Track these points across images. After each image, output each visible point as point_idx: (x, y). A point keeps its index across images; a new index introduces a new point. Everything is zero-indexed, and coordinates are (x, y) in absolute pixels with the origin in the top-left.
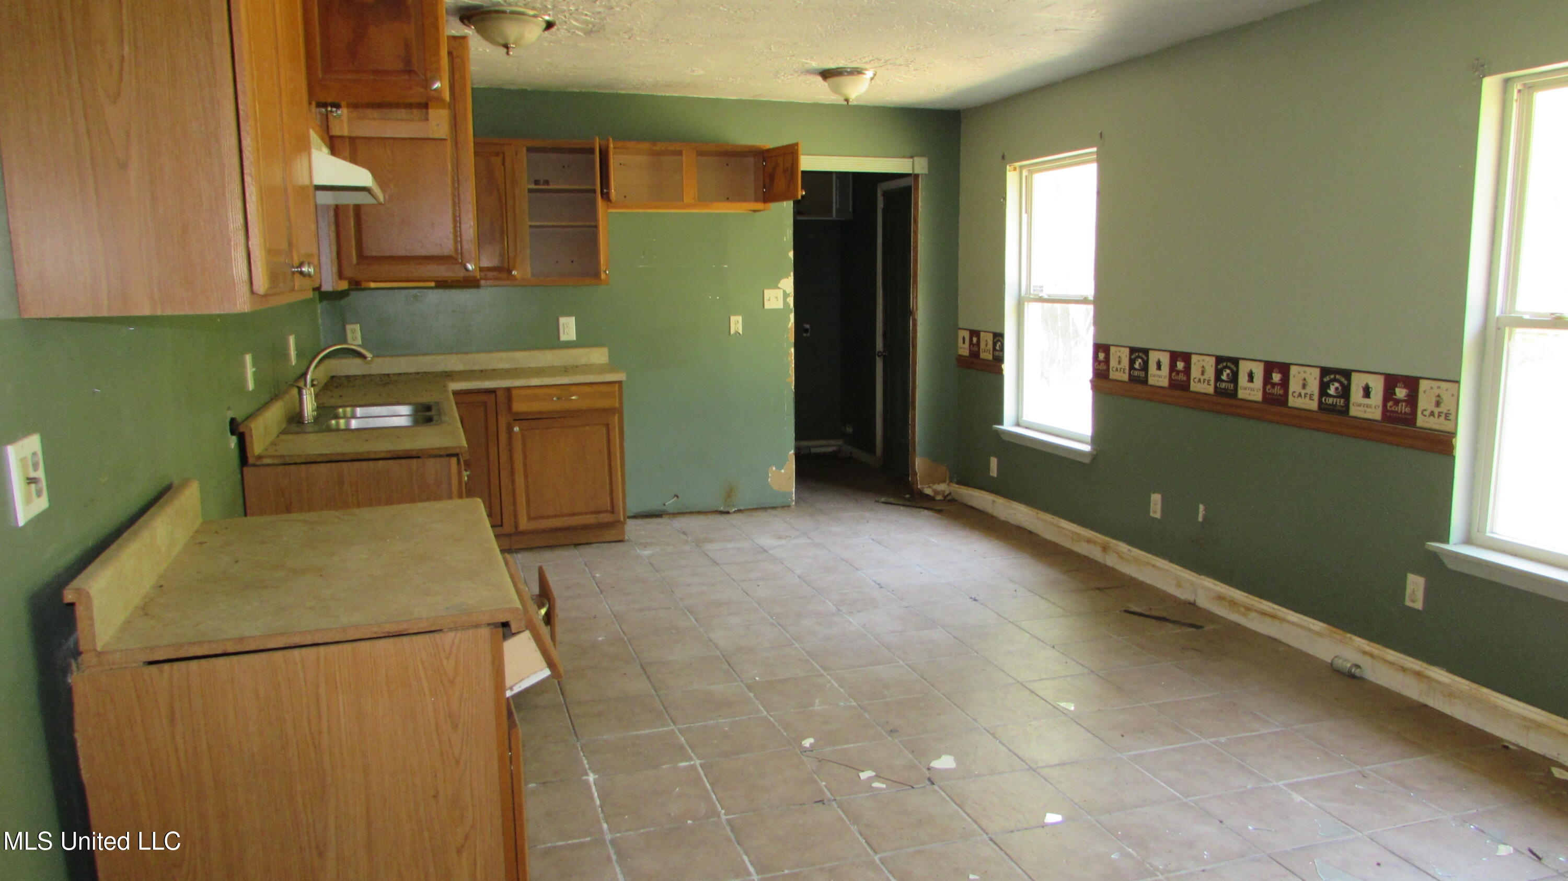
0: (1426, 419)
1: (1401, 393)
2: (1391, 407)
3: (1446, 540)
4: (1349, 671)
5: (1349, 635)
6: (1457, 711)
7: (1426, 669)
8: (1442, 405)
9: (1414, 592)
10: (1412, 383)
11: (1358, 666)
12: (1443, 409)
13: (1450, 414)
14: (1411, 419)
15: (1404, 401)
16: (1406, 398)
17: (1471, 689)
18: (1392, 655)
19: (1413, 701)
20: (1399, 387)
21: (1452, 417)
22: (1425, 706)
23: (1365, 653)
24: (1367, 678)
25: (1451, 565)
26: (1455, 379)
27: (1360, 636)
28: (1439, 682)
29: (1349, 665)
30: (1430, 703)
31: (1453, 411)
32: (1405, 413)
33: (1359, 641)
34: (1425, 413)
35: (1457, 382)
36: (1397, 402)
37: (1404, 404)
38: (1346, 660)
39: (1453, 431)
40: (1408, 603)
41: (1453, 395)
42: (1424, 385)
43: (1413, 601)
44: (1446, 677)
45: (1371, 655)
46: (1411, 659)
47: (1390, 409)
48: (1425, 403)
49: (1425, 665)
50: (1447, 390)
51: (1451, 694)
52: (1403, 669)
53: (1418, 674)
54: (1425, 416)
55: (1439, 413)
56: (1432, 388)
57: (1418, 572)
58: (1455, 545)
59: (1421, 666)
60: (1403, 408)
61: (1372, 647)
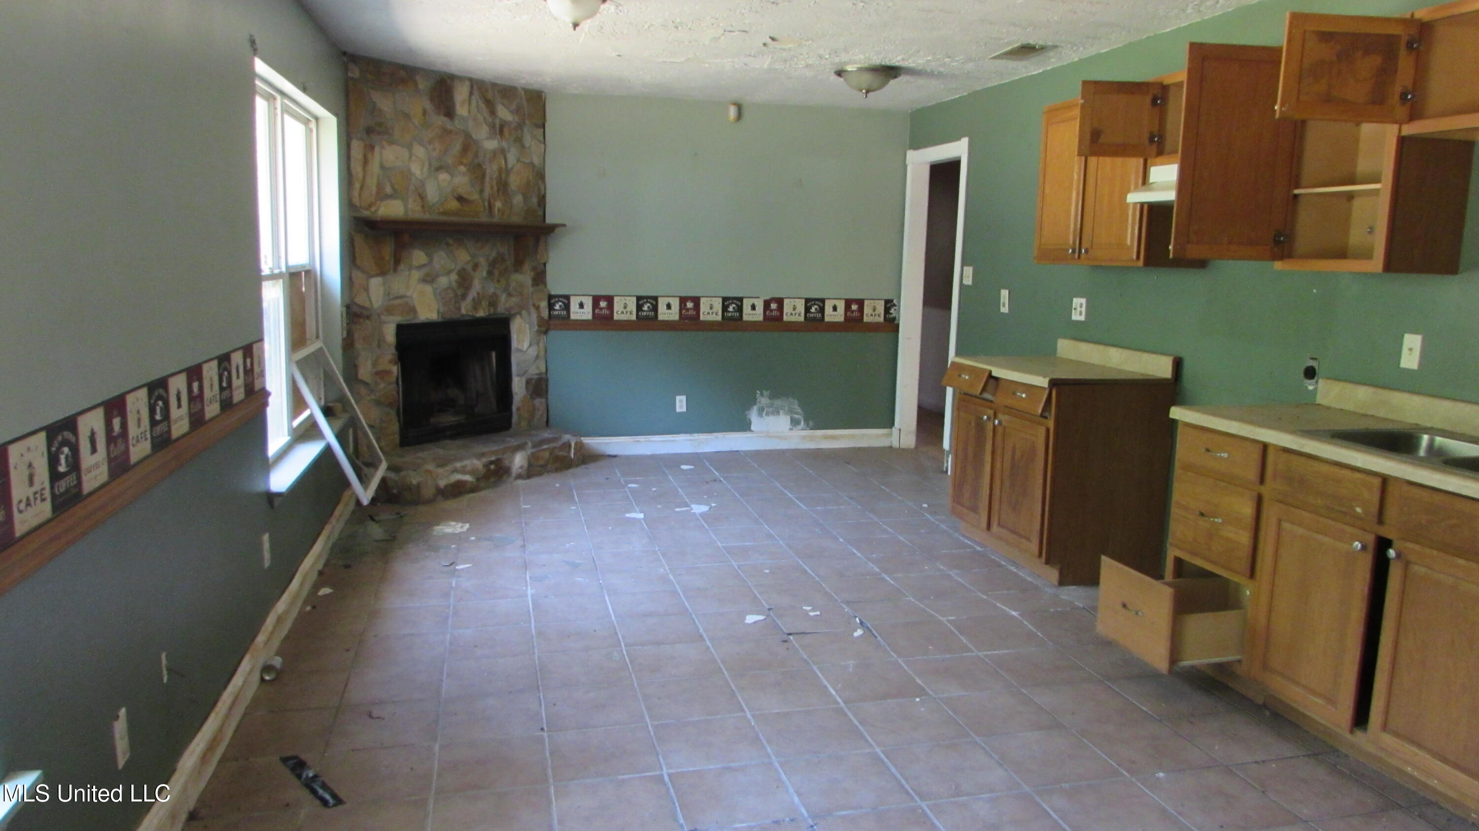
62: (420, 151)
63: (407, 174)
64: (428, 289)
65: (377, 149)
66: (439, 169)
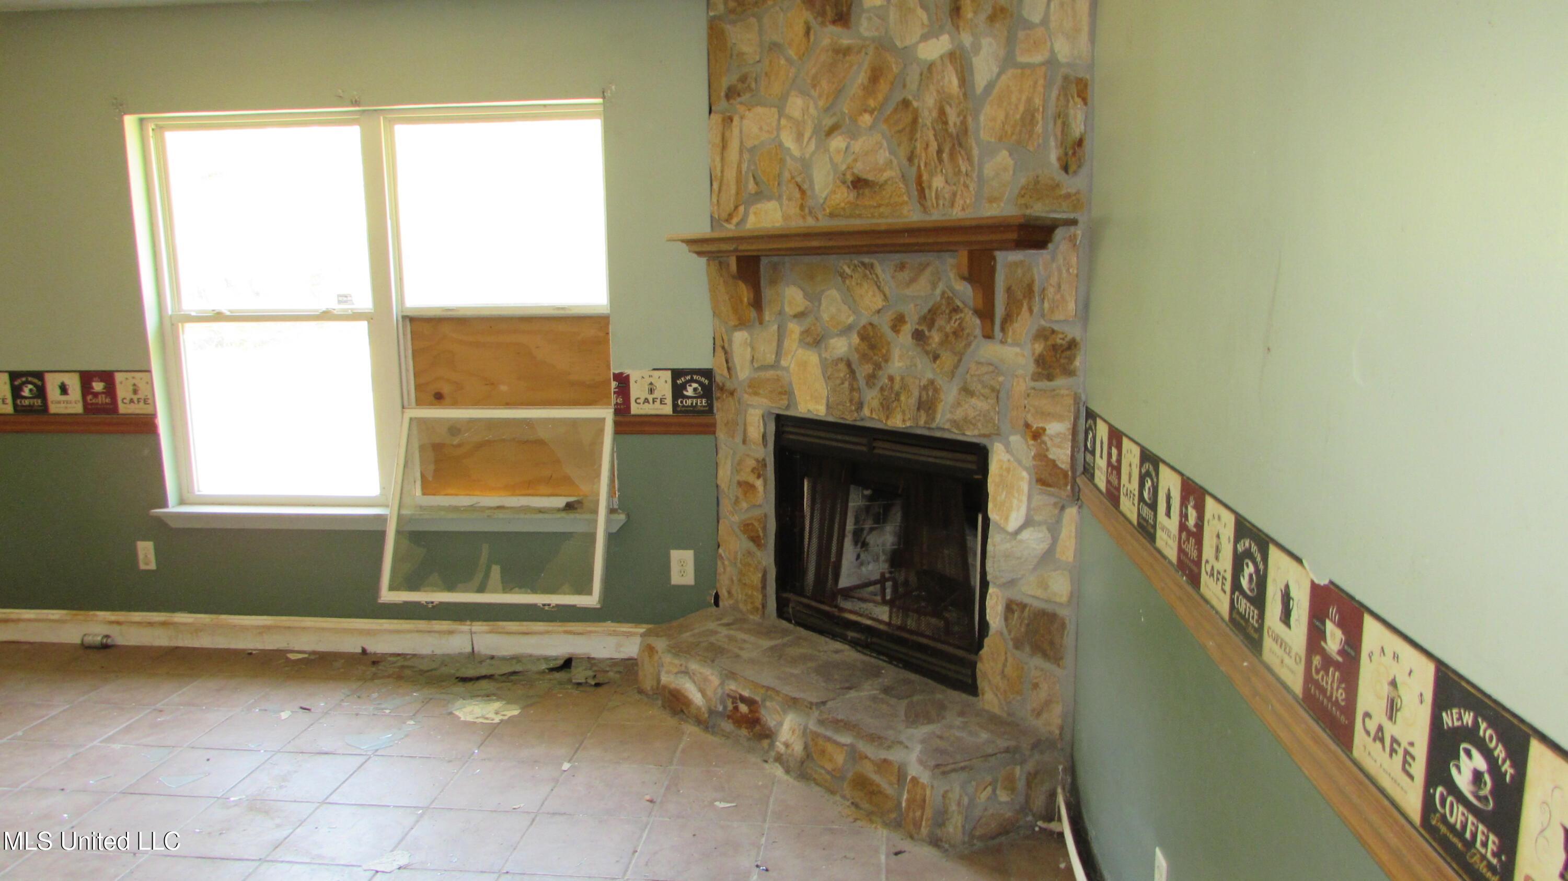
0: (128, 406)
1: (98, 386)
2: (91, 400)
3: (165, 505)
4: (102, 644)
5: (91, 613)
6: (205, 642)
7: (172, 617)
8: (140, 392)
9: (146, 556)
10: (108, 377)
11: (107, 636)
12: (141, 395)
13: (148, 399)
14: (112, 408)
15: (103, 393)
16: (104, 391)
17: (212, 621)
18: (137, 616)
19: (167, 647)
20: (96, 381)
21: (150, 401)
22: (177, 648)
23: (112, 623)
24: (119, 644)
25: (173, 525)
26: (148, 369)
27: (101, 610)
28: (185, 624)
29: (99, 638)
30: (180, 643)
31: (150, 396)
32: (106, 404)
33: (102, 615)
34: (125, 401)
35: (149, 371)
36: (96, 395)
37: (104, 396)
38: (96, 635)
39: (153, 413)
40: (143, 567)
41: (147, 383)
42: (119, 377)
43: (147, 564)
44: (189, 617)
45: (119, 623)
46: (155, 614)
47: (91, 402)
48: (123, 392)
49: (168, 614)
50: (141, 379)
51: (197, 630)
52: (151, 624)
53: (164, 624)
54: (125, 403)
55: (138, 399)
56: (127, 379)
57: (145, 539)
58: (173, 507)
59: (166, 616)
60: (102, 399)
61: (117, 615)
62: (796, 105)
63: (778, 152)
64: (813, 358)
65: (736, 119)
66: (831, 131)
